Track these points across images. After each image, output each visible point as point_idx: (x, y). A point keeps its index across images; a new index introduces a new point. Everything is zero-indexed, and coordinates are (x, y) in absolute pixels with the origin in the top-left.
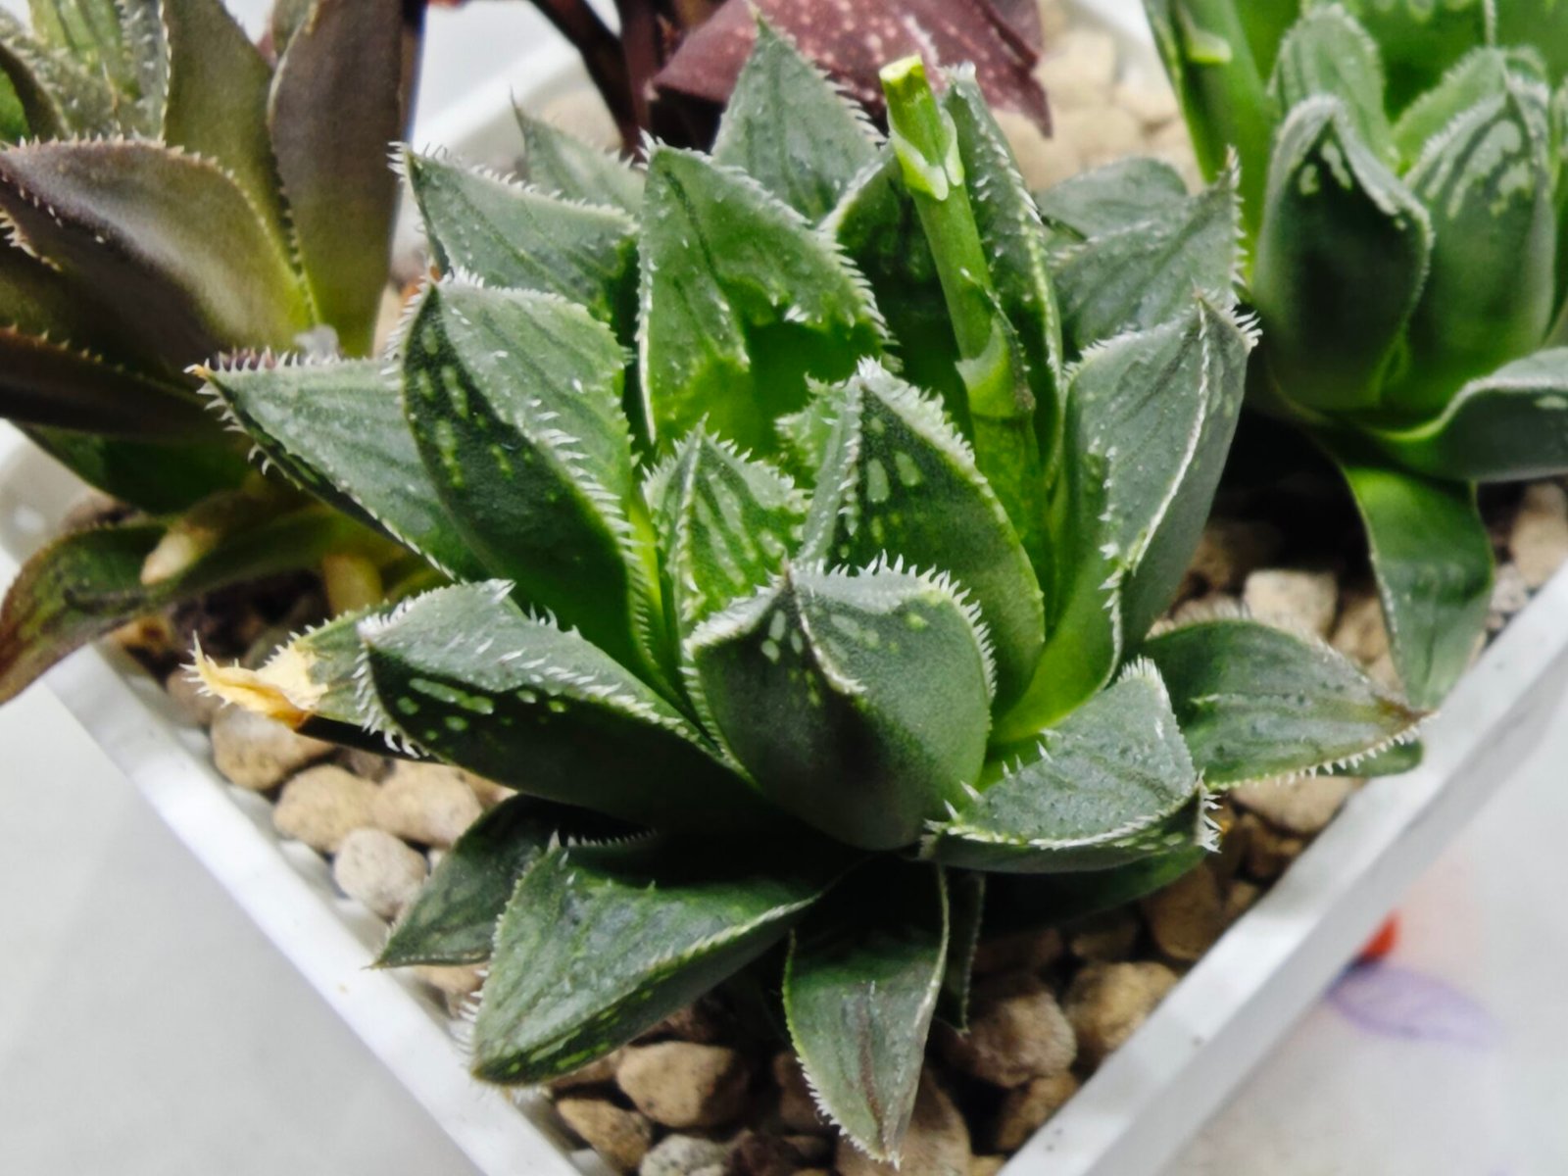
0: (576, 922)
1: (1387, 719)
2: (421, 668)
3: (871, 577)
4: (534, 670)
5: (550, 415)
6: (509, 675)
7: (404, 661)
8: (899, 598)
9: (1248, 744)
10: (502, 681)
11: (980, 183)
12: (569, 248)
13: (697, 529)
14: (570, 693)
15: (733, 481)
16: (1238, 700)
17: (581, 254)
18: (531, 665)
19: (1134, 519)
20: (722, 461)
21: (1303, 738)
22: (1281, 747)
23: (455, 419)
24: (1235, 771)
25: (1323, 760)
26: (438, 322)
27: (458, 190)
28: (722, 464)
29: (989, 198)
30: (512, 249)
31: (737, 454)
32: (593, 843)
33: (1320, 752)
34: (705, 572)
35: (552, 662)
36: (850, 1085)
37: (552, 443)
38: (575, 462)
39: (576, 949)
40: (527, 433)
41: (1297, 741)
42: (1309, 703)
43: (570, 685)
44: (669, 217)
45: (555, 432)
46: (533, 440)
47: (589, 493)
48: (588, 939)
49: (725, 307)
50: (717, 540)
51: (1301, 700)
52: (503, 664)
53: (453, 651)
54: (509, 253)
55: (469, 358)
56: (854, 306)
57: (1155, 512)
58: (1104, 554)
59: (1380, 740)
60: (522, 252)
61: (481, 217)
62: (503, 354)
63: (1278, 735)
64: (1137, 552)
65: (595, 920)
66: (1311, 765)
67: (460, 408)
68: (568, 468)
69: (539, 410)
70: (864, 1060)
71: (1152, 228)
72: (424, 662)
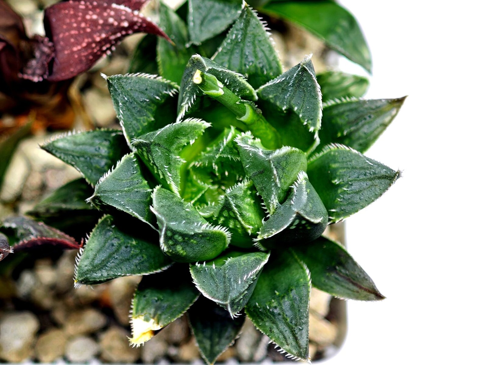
9: (366, 138)
36: (358, 292)
41: (378, 127)
42: (373, 116)
46: (201, 231)
48: (286, 315)
62: (184, 222)
63: (372, 129)
68: (210, 230)
70: (355, 284)
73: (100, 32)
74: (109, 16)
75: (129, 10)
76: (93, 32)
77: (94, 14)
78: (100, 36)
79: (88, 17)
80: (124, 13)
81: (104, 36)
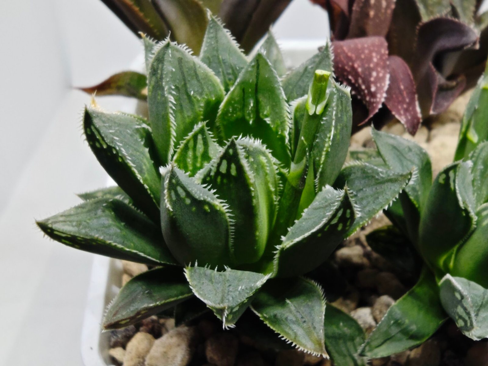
0: (96, 214)
1: (317, 346)
2: (95, 124)
3: (202, 188)
4: (118, 146)
5: (174, 92)
6: (112, 142)
7: (92, 119)
8: (204, 198)
9: (282, 320)
10: (110, 142)
11: (324, 118)
12: (232, 64)
13: (186, 147)
14: (124, 158)
15: (206, 144)
16: (293, 308)
17: (234, 68)
18: (118, 144)
19: (295, 235)
20: (205, 136)
21: (295, 331)
22: (288, 328)
23: (157, 78)
24: (274, 324)
25: (294, 341)
26: (165, 51)
27: (216, 31)
28: (205, 137)
29: (324, 124)
30: (218, 55)
31: (212, 138)
32: (133, 207)
33: (295, 338)
34: (181, 158)
35: (123, 147)
37: (170, 100)
38: (171, 108)
39: (89, 220)
40: (166, 93)
41: (293, 330)
42: (305, 324)
43: (125, 156)
44: (251, 71)
45: (172, 98)
46: (166, 95)
47: (170, 119)
48: (94, 220)
49: (252, 105)
50: (190, 153)
51: (305, 322)
52: (113, 138)
53: (104, 126)
54: (217, 55)
55: (165, 65)
56: (283, 130)
57: (298, 237)
58: (281, 238)
59: (311, 350)
60: (220, 57)
61: (217, 42)
63: (291, 325)
64: (288, 244)
65: (99, 217)
66: (291, 340)
67: (159, 76)
68: (169, 108)
69: (173, 90)
71: (381, 172)
72: (96, 123)
73: (362, 66)
74: (378, 73)
75: (386, 88)
76: (362, 60)
77: (378, 59)
78: (359, 66)
79: (374, 54)
80: (383, 84)
81: (360, 70)
